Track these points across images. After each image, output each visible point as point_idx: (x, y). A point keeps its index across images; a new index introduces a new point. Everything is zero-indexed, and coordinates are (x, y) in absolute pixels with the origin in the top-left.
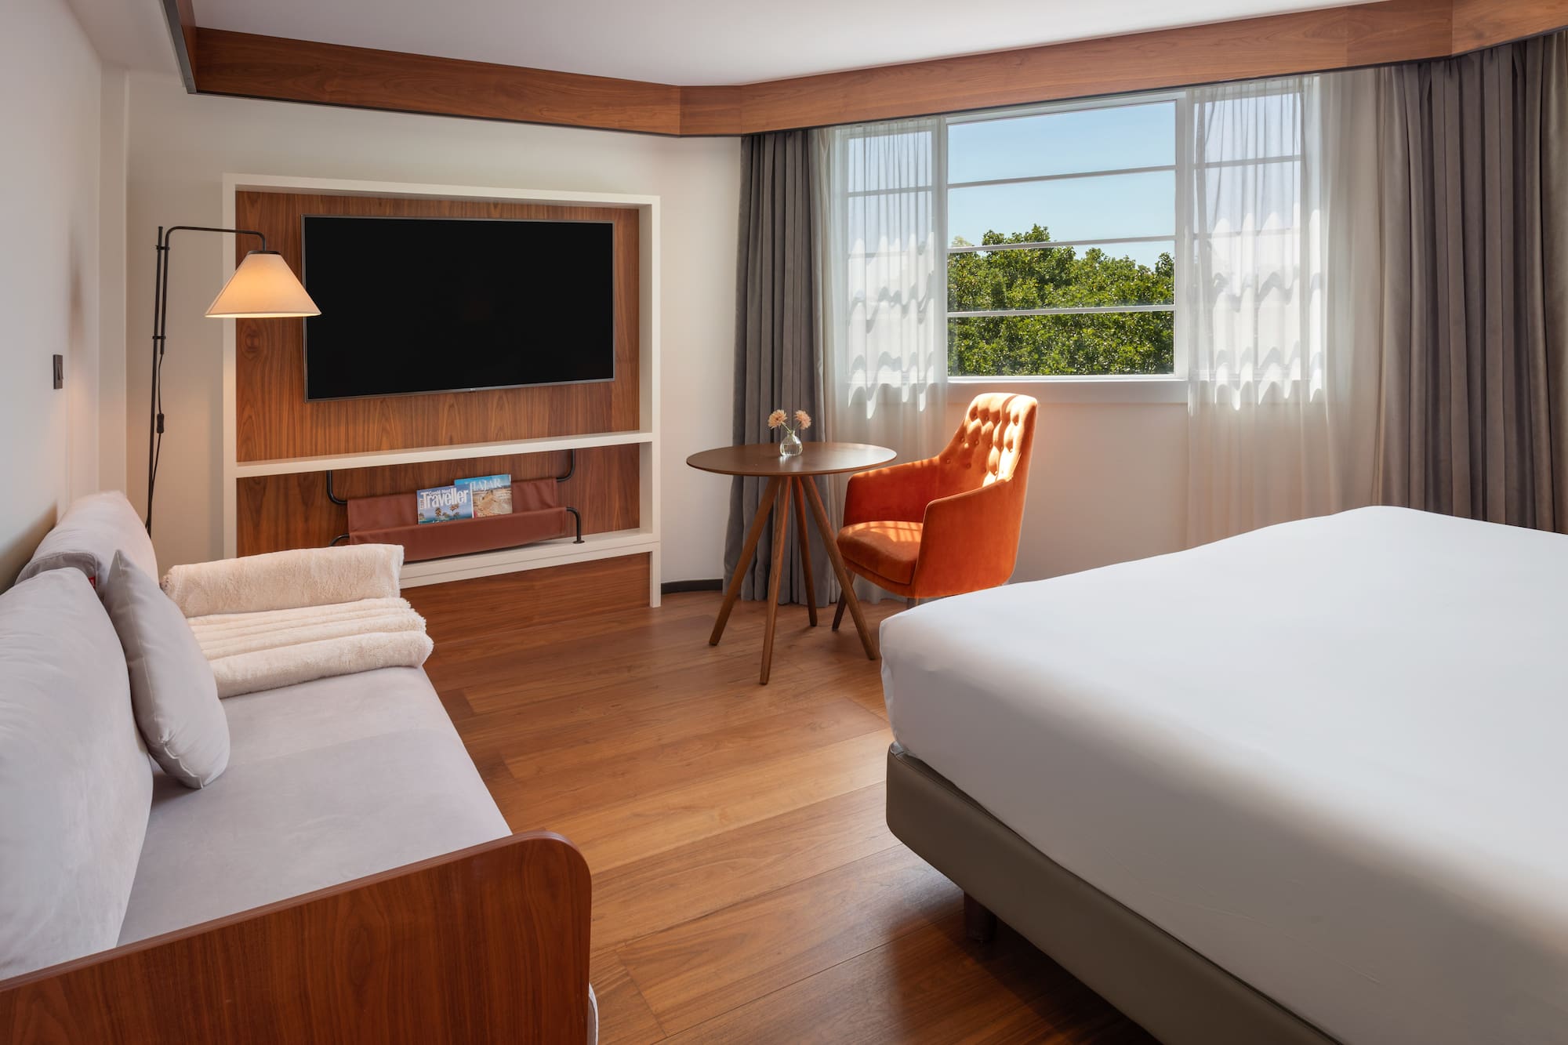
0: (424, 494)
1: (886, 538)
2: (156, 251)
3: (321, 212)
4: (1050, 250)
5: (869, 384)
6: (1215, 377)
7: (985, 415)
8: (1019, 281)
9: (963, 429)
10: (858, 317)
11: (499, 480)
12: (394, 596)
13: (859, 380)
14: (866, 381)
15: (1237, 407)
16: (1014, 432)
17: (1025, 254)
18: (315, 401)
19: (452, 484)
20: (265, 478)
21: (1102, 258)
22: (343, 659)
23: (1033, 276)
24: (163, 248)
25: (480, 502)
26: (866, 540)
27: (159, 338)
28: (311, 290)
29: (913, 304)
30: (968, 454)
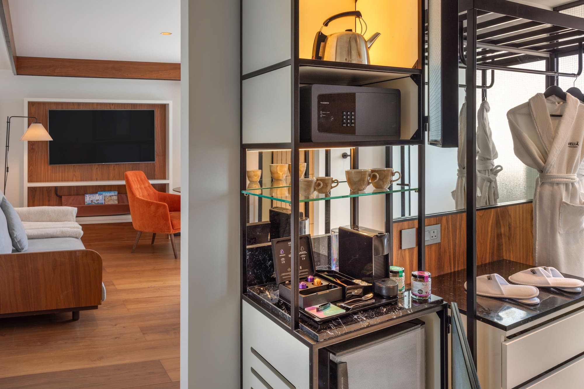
0: (87, 196)
2: (7, 123)
3: (54, 108)
11: (113, 193)
12: (74, 221)
18: (52, 165)
19: (97, 193)
20: (36, 187)
22: (57, 233)
24: (8, 122)
25: (107, 200)
27: (7, 146)
28: (51, 134)
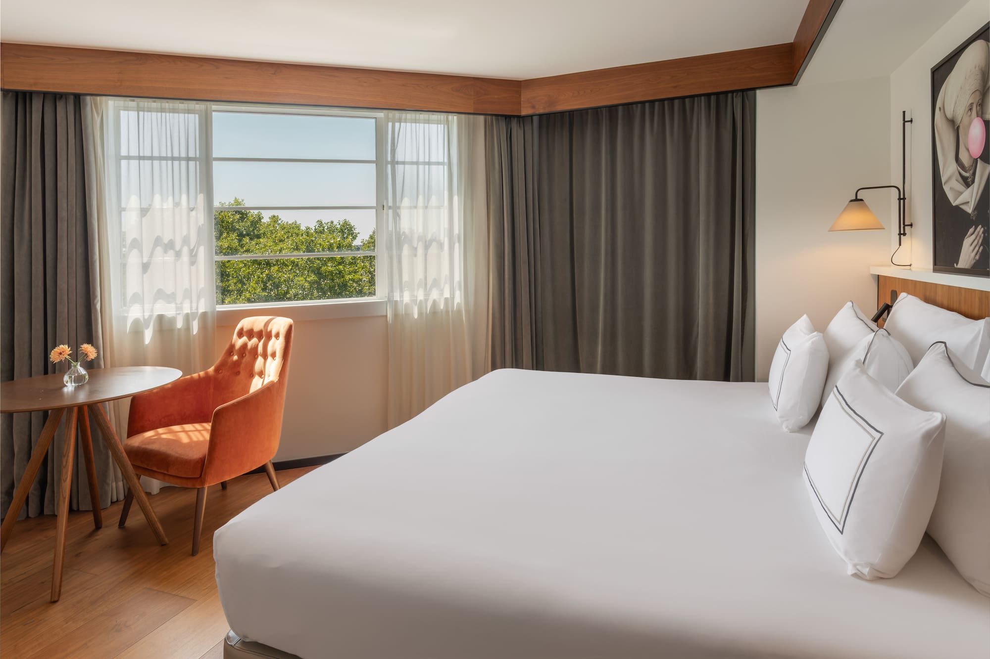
1: (177, 442)
4: (246, 214)
5: (147, 315)
6: (403, 298)
7: (250, 334)
8: (225, 235)
9: (232, 347)
10: (134, 260)
13: (135, 313)
14: (144, 312)
15: (416, 316)
16: (276, 345)
17: (229, 216)
21: (280, 222)
23: (234, 231)
26: (155, 447)
29: (185, 250)
30: (237, 364)
